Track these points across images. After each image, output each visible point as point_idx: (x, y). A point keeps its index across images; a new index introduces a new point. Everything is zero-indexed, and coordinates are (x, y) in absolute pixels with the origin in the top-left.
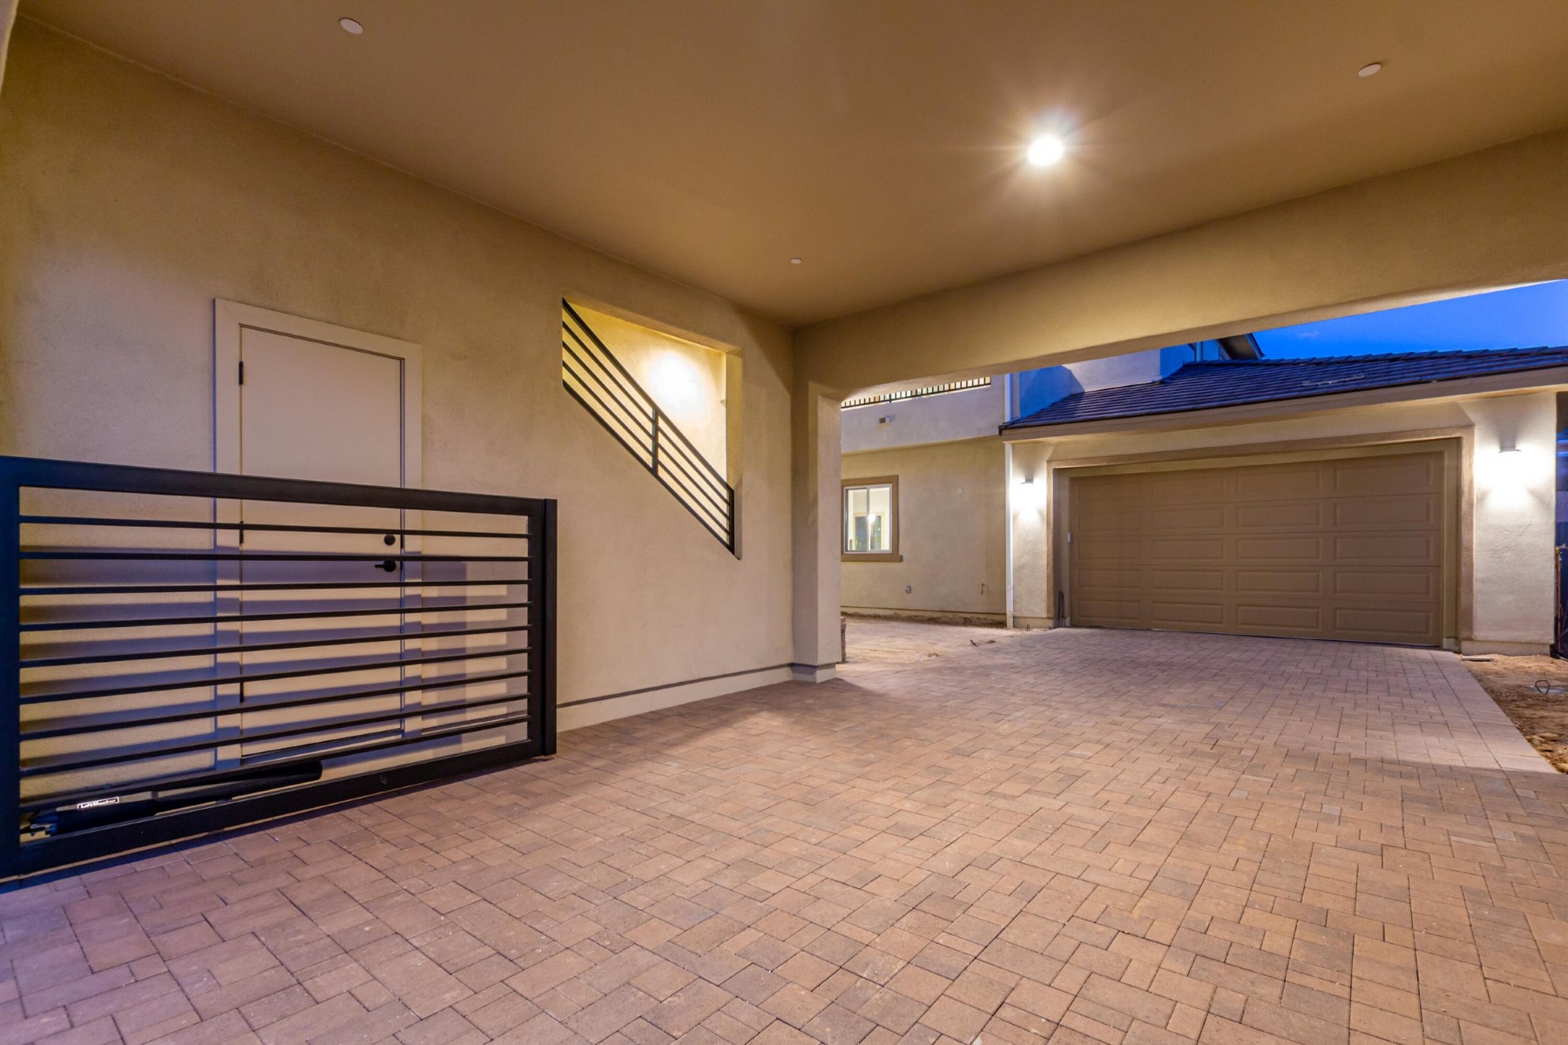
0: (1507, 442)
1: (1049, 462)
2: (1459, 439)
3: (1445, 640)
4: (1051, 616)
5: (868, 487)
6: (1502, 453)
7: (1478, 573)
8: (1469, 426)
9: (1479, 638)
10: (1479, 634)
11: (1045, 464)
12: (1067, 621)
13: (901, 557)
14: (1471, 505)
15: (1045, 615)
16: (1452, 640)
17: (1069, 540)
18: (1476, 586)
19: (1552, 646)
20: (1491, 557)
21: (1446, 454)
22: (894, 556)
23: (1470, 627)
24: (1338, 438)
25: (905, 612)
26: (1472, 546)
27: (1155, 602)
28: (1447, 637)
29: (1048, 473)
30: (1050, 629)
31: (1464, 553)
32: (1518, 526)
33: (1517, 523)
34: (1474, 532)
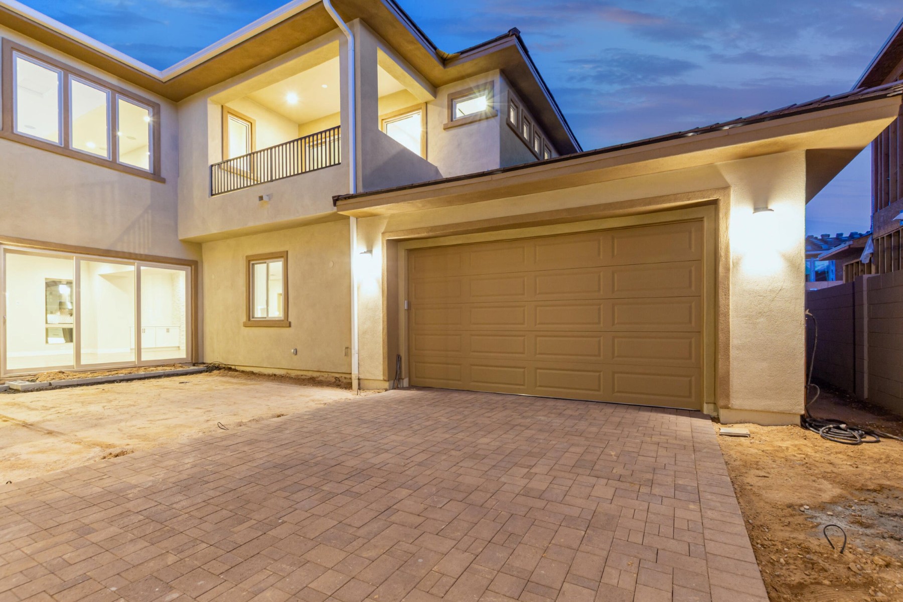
0: (761, 203)
1: (383, 233)
2: (715, 202)
3: (705, 406)
4: (386, 378)
5: (267, 261)
6: (755, 214)
7: (734, 341)
8: (726, 188)
9: (735, 407)
10: (736, 402)
11: (380, 236)
12: (405, 383)
13: (290, 323)
14: (727, 270)
15: (382, 378)
16: (712, 406)
17: (406, 308)
18: (733, 353)
19: (802, 416)
20: (746, 323)
21: (705, 219)
22: (285, 323)
23: (728, 396)
24: (610, 204)
25: (294, 371)
26: (728, 312)
27: (472, 365)
28: (706, 403)
29: (383, 243)
30: (386, 390)
31: (721, 319)
32: (771, 291)
33: (770, 288)
34: (731, 297)
